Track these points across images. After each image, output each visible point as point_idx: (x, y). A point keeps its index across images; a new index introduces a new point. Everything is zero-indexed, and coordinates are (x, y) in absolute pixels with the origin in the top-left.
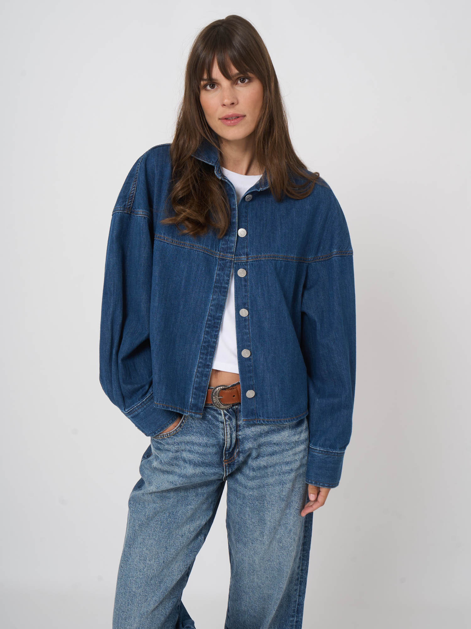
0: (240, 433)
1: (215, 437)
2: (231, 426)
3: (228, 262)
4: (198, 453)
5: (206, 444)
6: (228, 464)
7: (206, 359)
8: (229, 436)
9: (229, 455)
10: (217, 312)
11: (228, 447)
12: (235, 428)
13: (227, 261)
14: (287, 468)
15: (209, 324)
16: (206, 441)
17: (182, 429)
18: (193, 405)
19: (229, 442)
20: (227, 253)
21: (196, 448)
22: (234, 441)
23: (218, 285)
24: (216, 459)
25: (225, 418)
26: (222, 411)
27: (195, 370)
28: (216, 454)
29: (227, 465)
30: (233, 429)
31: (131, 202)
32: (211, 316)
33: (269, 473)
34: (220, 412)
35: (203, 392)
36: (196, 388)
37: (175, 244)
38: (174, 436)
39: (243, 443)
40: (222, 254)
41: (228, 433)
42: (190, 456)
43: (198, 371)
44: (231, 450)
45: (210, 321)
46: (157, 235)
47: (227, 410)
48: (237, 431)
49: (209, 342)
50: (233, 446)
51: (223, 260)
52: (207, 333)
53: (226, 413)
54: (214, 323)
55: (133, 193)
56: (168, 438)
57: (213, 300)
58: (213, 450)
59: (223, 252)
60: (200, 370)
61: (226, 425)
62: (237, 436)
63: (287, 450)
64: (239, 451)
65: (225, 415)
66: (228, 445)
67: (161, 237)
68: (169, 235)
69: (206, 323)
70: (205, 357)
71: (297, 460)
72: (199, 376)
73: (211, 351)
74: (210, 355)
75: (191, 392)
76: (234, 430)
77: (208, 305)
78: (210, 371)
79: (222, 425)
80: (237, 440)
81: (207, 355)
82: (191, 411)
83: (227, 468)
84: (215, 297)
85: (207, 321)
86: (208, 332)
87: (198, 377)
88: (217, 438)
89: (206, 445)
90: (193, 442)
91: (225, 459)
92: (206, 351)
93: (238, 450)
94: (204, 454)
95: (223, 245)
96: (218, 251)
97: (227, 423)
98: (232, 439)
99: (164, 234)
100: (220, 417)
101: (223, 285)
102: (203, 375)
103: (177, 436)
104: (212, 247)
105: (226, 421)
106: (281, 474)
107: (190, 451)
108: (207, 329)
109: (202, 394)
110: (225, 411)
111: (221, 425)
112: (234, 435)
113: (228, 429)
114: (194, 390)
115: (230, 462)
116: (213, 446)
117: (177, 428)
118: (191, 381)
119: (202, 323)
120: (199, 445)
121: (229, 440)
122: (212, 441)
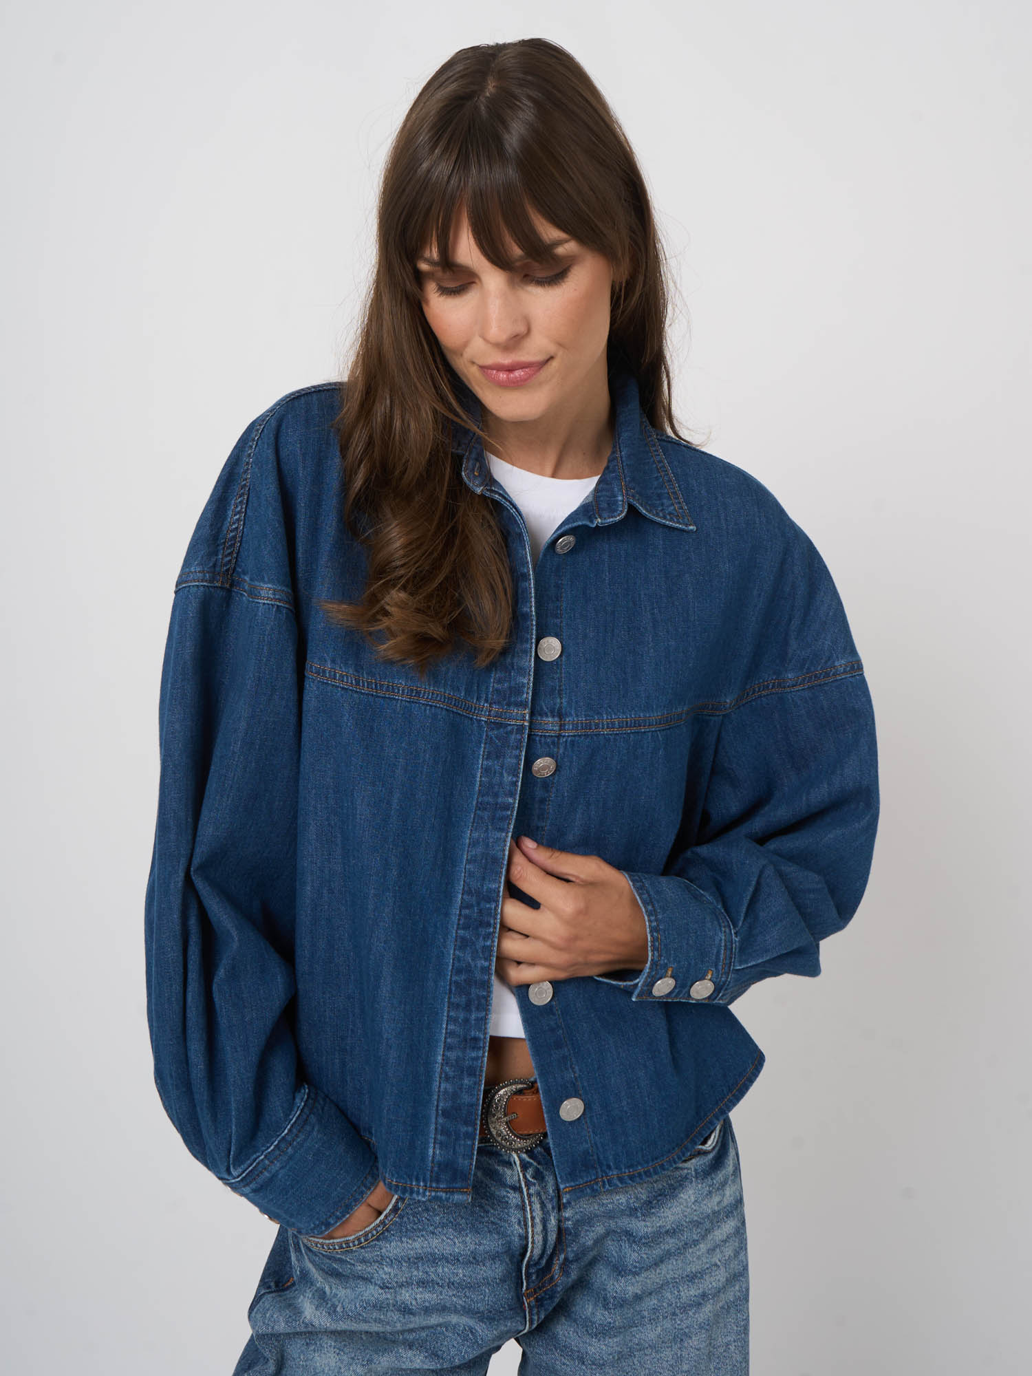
0: (567, 1213)
1: (498, 1233)
2: (544, 1197)
3: (511, 732)
4: (451, 1284)
5: (474, 1254)
6: (537, 1300)
7: (467, 1021)
8: (539, 1228)
9: (537, 1277)
10: (484, 879)
11: (536, 1257)
12: (555, 1200)
13: (509, 728)
14: (693, 1292)
15: (466, 917)
16: (472, 1247)
17: (401, 1217)
18: (440, 1164)
19: (541, 1243)
20: (509, 704)
21: (444, 1270)
22: (552, 1237)
23: (486, 799)
24: (505, 1294)
25: (525, 1177)
26: (515, 1156)
27: (440, 1058)
28: (503, 1281)
29: (533, 1303)
30: (549, 1206)
31: (230, 554)
32: (470, 893)
33: (646, 1313)
34: (506, 1158)
35: (466, 1123)
36: (446, 1114)
37: (365, 690)
38: (378, 1239)
39: (577, 1235)
40: (495, 708)
41: (537, 1220)
42: (427, 1296)
43: (446, 1061)
44: (544, 1262)
45: (469, 906)
46: (313, 664)
47: (530, 1153)
48: (559, 1210)
49: (468, 970)
50: (549, 1252)
51: (499, 726)
52: (463, 944)
53: (528, 1159)
54: (480, 911)
55: (237, 528)
56: (362, 1248)
57: (474, 843)
58: (494, 1270)
59: (499, 703)
61: (529, 1195)
62: (559, 1221)
63: (696, 1243)
64: (566, 1259)
65: (525, 1166)
66: (537, 1252)
67: (324, 671)
68: (346, 664)
69: (460, 915)
70: (462, 1016)
71: (716, 1265)
72: (451, 1074)
73: (478, 997)
74: (478, 1009)
75: (433, 1127)
76: (553, 1208)
77: (462, 862)
78: (483, 1056)
79: (517, 1195)
80: (560, 1231)
81: (467, 1007)
82: (434, 1185)
83: (535, 1311)
84: (476, 835)
85: (461, 908)
86: (463, 939)
87: (447, 1079)
88: (503, 1235)
89: (474, 1259)
90: (433, 1254)
91: (527, 1289)
92: (463, 999)
93: (562, 1257)
94: (470, 1287)
95: (499, 681)
96: (486, 701)
97: (531, 1191)
98: (546, 1234)
99: (333, 661)
100: (508, 1172)
101: (500, 800)
102: (462, 1072)
103: (386, 1239)
104: (468, 691)
105: (528, 1184)
106: (677, 1311)
108: (461, 932)
109: (464, 1129)
110: (524, 1156)
111: (513, 1198)
112: (553, 1222)
113: (537, 1206)
114: (441, 1120)
115: (540, 1293)
116: (494, 1257)
117: (386, 1217)
118: (430, 1094)
119: (447, 914)
120: (455, 1260)
121: (539, 1238)
122: (490, 1244)
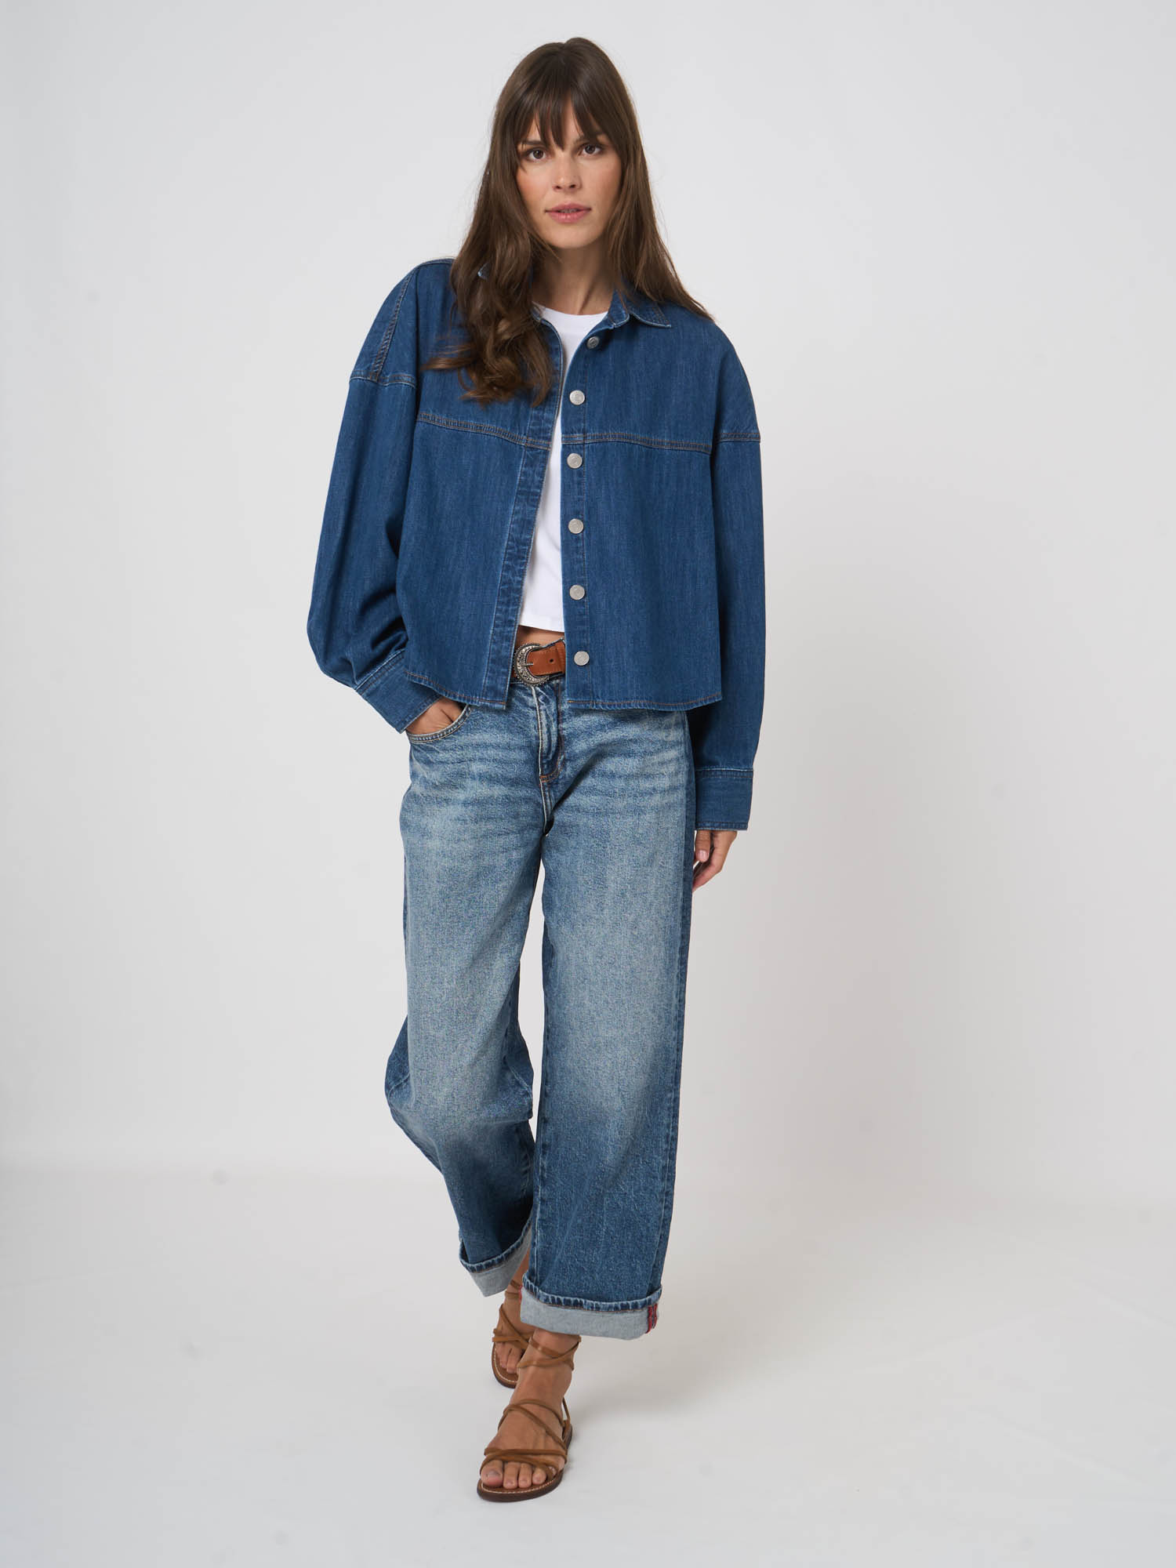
0: (564, 725)
1: (523, 734)
2: (548, 713)
3: (540, 453)
4: (495, 760)
5: (509, 745)
6: (549, 784)
7: (507, 611)
8: (545, 730)
9: (548, 766)
10: (522, 533)
11: (545, 751)
12: (555, 716)
13: (539, 451)
15: (510, 554)
16: (508, 740)
17: (468, 722)
18: (488, 688)
19: (547, 740)
20: (539, 438)
21: (492, 752)
22: (554, 739)
23: (524, 489)
24: (527, 772)
25: (538, 700)
26: (533, 688)
27: (491, 631)
28: (526, 762)
29: (545, 784)
30: (552, 719)
31: (379, 363)
32: (512, 540)
34: (529, 691)
35: (504, 667)
36: (493, 661)
37: (452, 427)
38: (453, 734)
39: (570, 742)
40: (530, 439)
41: (544, 725)
42: (481, 766)
43: (495, 632)
44: (551, 756)
45: (512, 548)
46: (422, 413)
47: (541, 686)
48: (558, 723)
49: (510, 582)
50: (553, 749)
51: (532, 449)
52: (507, 568)
53: (540, 691)
54: (519, 551)
55: (385, 348)
56: (445, 738)
57: (516, 513)
58: (522, 756)
59: (532, 437)
60: (498, 630)
61: (540, 710)
62: (558, 731)
64: (564, 759)
65: (538, 694)
66: (545, 746)
67: (428, 417)
68: (441, 413)
69: (506, 553)
70: (504, 608)
71: (663, 774)
72: (497, 639)
73: (514, 598)
74: (513, 605)
76: (554, 720)
77: (507, 523)
78: (515, 631)
79: (534, 712)
80: (560, 738)
81: (508, 604)
82: (484, 698)
83: (547, 789)
84: (517, 508)
85: (507, 549)
86: (508, 566)
87: (495, 642)
88: (527, 736)
89: (508, 747)
90: (486, 743)
91: (542, 774)
92: (506, 599)
93: (563, 757)
94: (506, 763)
95: (534, 425)
96: (525, 434)
97: (541, 708)
98: (550, 735)
99: (434, 411)
100: (531, 700)
101: (532, 490)
102: (503, 638)
103: (458, 734)
104: (513, 428)
105: (539, 704)
107: (481, 759)
108: (506, 562)
109: (502, 670)
110: (538, 689)
111: (532, 713)
112: (554, 729)
113: (544, 716)
114: (490, 664)
115: (551, 780)
116: (521, 748)
117: (459, 721)
118: (485, 649)
119: (498, 552)
120: (497, 746)
121: (545, 737)
122: (519, 740)
